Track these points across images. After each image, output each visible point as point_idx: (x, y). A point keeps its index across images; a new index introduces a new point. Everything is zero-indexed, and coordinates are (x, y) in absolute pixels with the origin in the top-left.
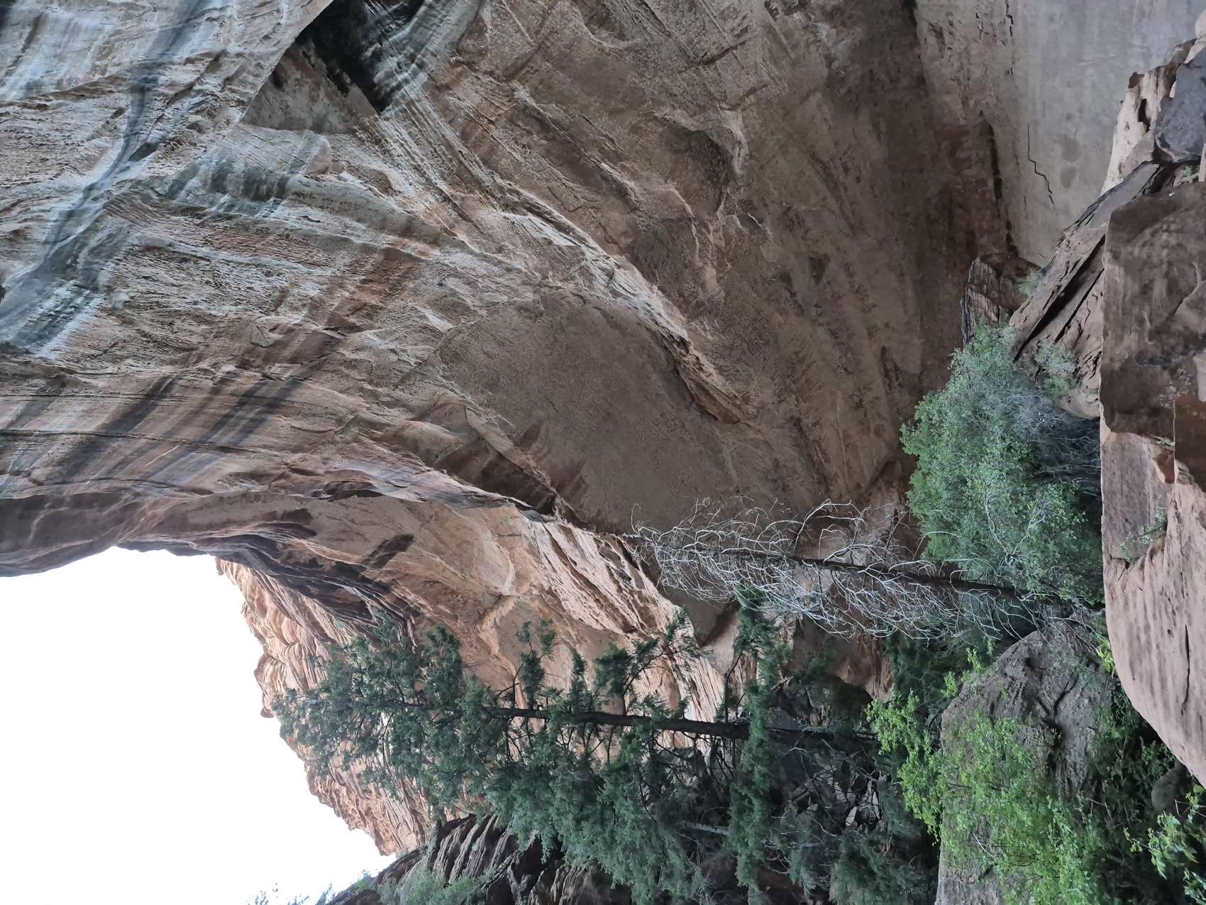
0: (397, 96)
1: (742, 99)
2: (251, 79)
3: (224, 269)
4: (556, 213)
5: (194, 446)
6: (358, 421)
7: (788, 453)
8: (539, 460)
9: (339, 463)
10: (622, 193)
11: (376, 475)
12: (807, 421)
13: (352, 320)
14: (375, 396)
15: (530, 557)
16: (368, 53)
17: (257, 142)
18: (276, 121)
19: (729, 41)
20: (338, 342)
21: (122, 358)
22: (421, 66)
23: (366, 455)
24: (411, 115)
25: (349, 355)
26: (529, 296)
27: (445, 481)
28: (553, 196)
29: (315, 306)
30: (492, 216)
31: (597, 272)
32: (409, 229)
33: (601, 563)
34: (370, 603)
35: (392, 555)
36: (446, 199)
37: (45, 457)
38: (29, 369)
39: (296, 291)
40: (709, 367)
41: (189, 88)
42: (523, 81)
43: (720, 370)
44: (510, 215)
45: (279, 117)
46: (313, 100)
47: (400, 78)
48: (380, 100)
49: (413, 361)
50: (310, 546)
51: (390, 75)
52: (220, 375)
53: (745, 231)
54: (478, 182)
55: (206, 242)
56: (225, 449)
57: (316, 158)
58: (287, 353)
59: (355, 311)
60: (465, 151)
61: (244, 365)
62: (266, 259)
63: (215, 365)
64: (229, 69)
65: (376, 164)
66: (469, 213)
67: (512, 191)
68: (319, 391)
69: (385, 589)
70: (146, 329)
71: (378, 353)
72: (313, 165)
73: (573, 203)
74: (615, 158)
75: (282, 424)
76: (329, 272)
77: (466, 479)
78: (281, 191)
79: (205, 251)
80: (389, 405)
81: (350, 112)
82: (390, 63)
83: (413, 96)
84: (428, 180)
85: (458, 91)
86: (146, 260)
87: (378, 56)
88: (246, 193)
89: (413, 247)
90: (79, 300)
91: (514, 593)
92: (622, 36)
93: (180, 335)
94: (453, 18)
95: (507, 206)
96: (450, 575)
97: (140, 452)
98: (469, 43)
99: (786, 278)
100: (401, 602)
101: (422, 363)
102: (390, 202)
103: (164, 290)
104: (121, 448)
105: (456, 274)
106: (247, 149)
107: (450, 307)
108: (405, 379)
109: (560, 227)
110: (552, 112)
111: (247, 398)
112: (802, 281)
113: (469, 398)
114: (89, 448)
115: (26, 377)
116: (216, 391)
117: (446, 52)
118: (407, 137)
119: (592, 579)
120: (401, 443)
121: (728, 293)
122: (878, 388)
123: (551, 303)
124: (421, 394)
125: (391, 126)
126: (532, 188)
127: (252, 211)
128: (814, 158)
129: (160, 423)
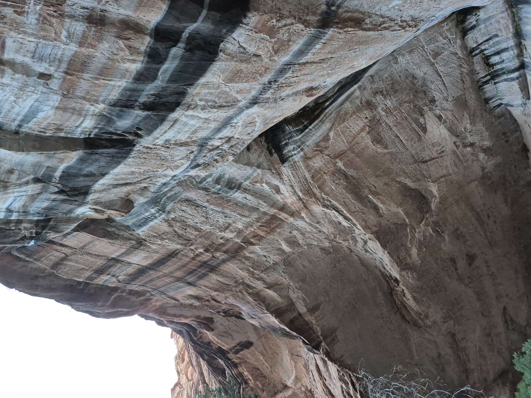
0: (291, 159)
1: (438, 179)
2: (239, 147)
3: (210, 212)
4: (345, 212)
5: (179, 279)
6: (243, 283)
8: (317, 321)
9: (231, 301)
10: (376, 208)
11: (245, 309)
13: (252, 240)
14: (252, 274)
15: (304, 370)
16: (283, 143)
17: (235, 169)
18: (244, 162)
19: (435, 155)
20: (244, 248)
21: (164, 239)
22: (302, 150)
23: (243, 299)
24: (294, 167)
25: (247, 254)
26: (327, 244)
27: (273, 320)
28: (345, 205)
29: (240, 232)
30: (317, 209)
31: (359, 240)
32: (283, 208)
33: (339, 384)
34: (227, 371)
35: (242, 350)
36: (300, 199)
37: (125, 272)
38: (132, 237)
39: (234, 225)
40: (408, 296)
41: (218, 147)
42: (341, 160)
43: (415, 299)
44: (325, 210)
45: (246, 161)
46: (259, 156)
47: (293, 153)
48: (283, 160)
49: (272, 262)
50: (210, 336)
51: (289, 151)
52: (197, 252)
53: (434, 235)
54: (315, 195)
55: (208, 201)
56: (190, 284)
57: (255, 177)
58: (224, 249)
59: (254, 237)
60: (312, 182)
61: (207, 250)
62: (227, 211)
63: (196, 248)
64: (233, 142)
65: (276, 182)
66: (308, 206)
67: (328, 200)
68: (232, 267)
69: (235, 365)
70: (177, 229)
71: (259, 256)
72: (253, 180)
73: (353, 209)
74: (375, 194)
75: (214, 278)
76: (248, 220)
77: (282, 322)
78: (239, 187)
79: (206, 204)
80: (258, 279)
81: (271, 162)
82: (291, 147)
83: (296, 160)
84: (295, 191)
85: (313, 160)
86: (184, 204)
87: (287, 144)
88: (226, 186)
89: (283, 215)
90: (157, 215)
91: (293, 386)
92: (386, 148)
93: (187, 234)
94: (318, 134)
95: (325, 206)
96: (265, 367)
97: (159, 277)
98: (323, 144)
99: (453, 260)
100: (241, 375)
101: (275, 264)
102: (278, 197)
103: (188, 216)
104: (153, 274)
105: (297, 229)
106: (232, 170)
107: (292, 242)
108: (267, 270)
109: (346, 218)
110: (351, 172)
111: (204, 264)
112: (462, 263)
113: (291, 284)
114: (142, 271)
115: (130, 239)
116: (193, 259)
117: (312, 146)
118: (290, 174)
119: (332, 391)
120: (258, 297)
121: (422, 262)
123: (336, 249)
124: (272, 277)
125: (285, 169)
126: (336, 200)
127: (227, 193)
128: (472, 209)
129: (170, 267)
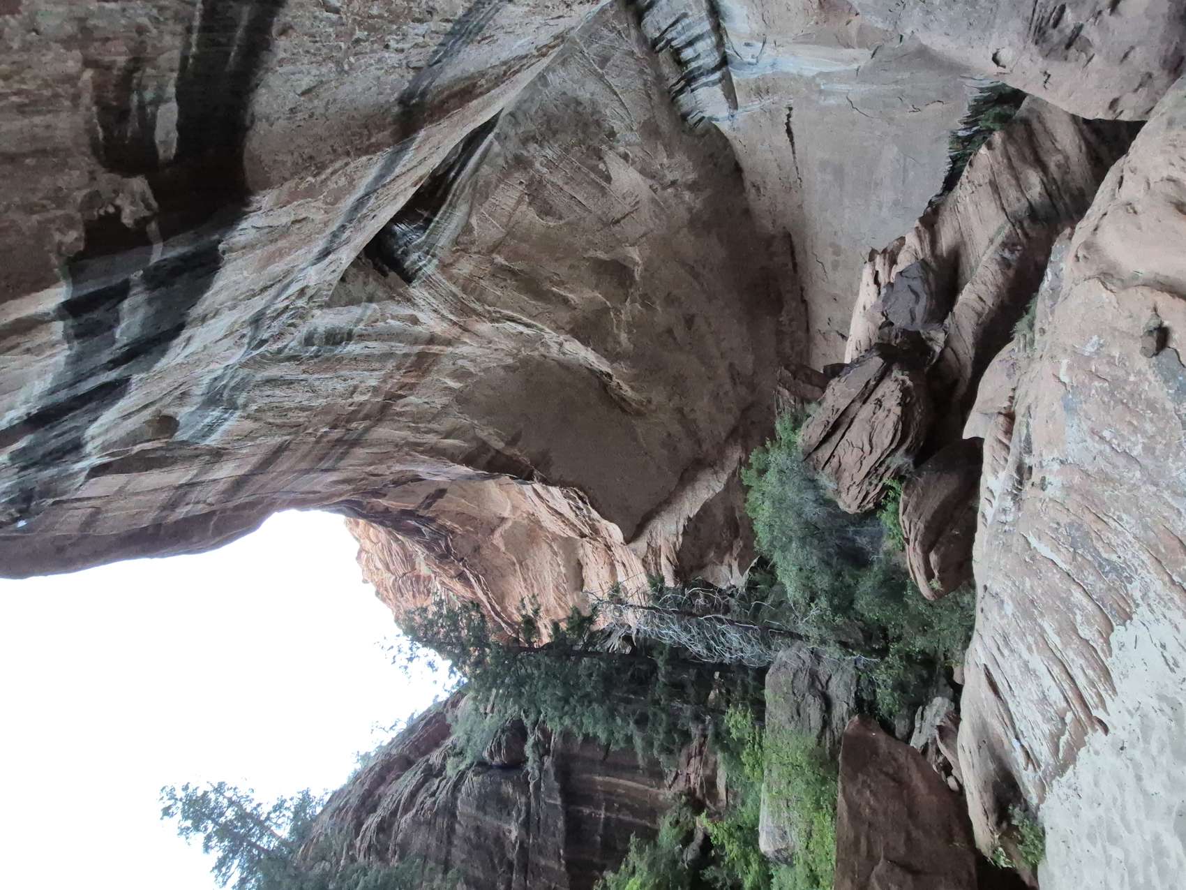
0: (420, 273)
1: (638, 239)
2: (325, 293)
3: (317, 383)
4: (524, 319)
5: (307, 471)
6: (408, 444)
7: (676, 428)
8: (521, 451)
9: (398, 467)
10: (566, 301)
11: (421, 470)
12: (686, 410)
13: (399, 392)
14: (417, 430)
15: (520, 496)
16: (399, 252)
17: (332, 316)
18: (343, 302)
19: (628, 209)
20: (391, 405)
21: (257, 438)
22: (434, 256)
23: (413, 461)
24: (429, 283)
25: (398, 409)
26: (510, 361)
27: (464, 470)
28: (522, 310)
29: (375, 390)
30: (485, 327)
31: (552, 344)
32: (432, 340)
33: (565, 501)
34: (423, 529)
35: (435, 501)
36: (455, 323)
37: (214, 492)
38: (199, 452)
39: (363, 385)
40: (625, 387)
41: (287, 307)
42: (499, 253)
43: (632, 388)
44: (496, 325)
45: (345, 299)
46: (365, 284)
47: (421, 264)
48: (408, 278)
49: (439, 406)
50: (384, 502)
51: (414, 263)
52: (319, 434)
53: (644, 311)
54: (474, 311)
55: (304, 372)
56: (327, 470)
57: (371, 316)
58: (361, 415)
59: (401, 388)
60: (464, 296)
61: (334, 427)
62: (342, 373)
63: (315, 430)
64: (310, 292)
65: (407, 311)
66: (469, 328)
67: (495, 312)
68: (383, 432)
69: (432, 520)
70: (271, 421)
71: (417, 406)
72: (368, 319)
73: (535, 312)
74: (561, 283)
75: (360, 452)
76: (383, 372)
77: (476, 467)
78: (349, 336)
79: (304, 376)
80: (426, 433)
81: (390, 287)
82: (414, 256)
83: (429, 273)
84: (443, 315)
85: (458, 265)
86: (266, 388)
87: (406, 253)
88: (327, 343)
89: (435, 349)
90: (226, 416)
91: (512, 516)
92: (561, 218)
93: (292, 420)
94: (452, 226)
95: (493, 320)
96: (471, 508)
97: (273, 479)
98: (464, 239)
99: (670, 331)
100: (443, 527)
101: (445, 407)
102: (418, 328)
103: (281, 400)
104: (261, 479)
105: (463, 357)
106: (326, 321)
107: (460, 374)
108: (435, 417)
109: (528, 326)
110: (517, 266)
111: (339, 441)
112: (679, 332)
113: (476, 422)
114: (239, 484)
115: (197, 456)
116: (317, 442)
117: (449, 246)
118: (426, 294)
119: (559, 510)
120: (437, 453)
121: (635, 345)
122: (728, 386)
123: (526, 362)
124: (447, 423)
125: (416, 291)
126: (507, 308)
127: (331, 351)
128: (683, 264)
129: (284, 463)
